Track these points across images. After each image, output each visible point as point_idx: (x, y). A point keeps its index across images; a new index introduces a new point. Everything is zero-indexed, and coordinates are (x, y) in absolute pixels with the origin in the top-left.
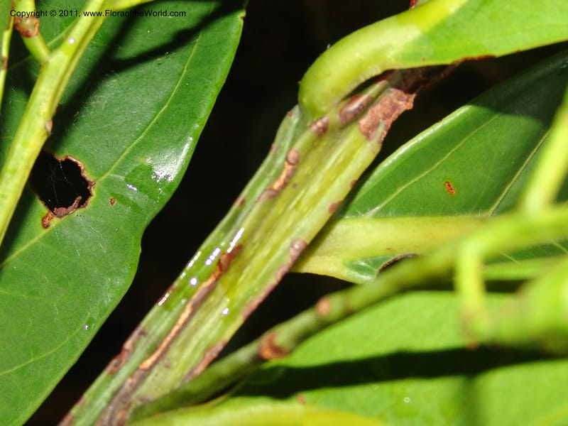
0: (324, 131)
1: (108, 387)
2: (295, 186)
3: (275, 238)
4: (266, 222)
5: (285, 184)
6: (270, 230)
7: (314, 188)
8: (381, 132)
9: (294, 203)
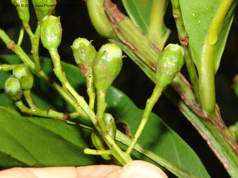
0: (118, 30)
1: (188, 113)
2: (134, 43)
3: (150, 53)
4: (144, 54)
5: (133, 46)
6: (147, 54)
7: (136, 38)
8: (122, 15)
9: (140, 45)
